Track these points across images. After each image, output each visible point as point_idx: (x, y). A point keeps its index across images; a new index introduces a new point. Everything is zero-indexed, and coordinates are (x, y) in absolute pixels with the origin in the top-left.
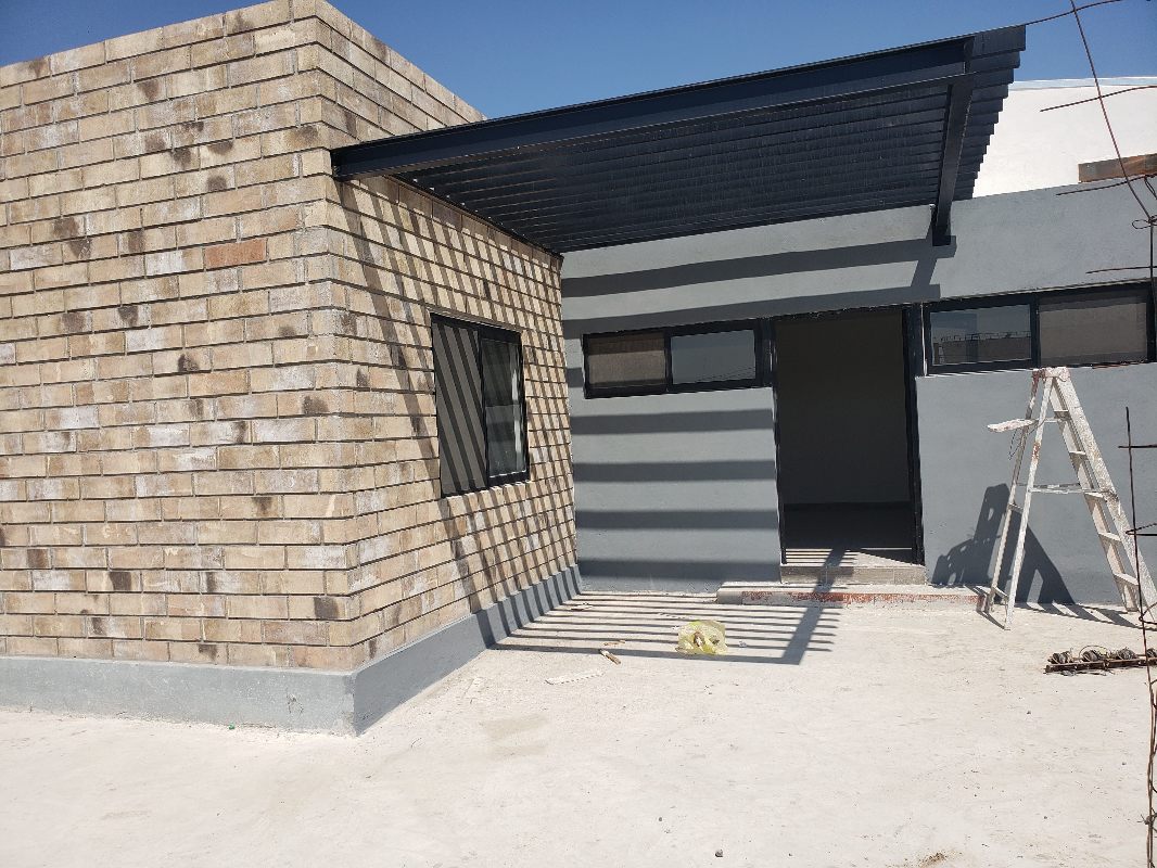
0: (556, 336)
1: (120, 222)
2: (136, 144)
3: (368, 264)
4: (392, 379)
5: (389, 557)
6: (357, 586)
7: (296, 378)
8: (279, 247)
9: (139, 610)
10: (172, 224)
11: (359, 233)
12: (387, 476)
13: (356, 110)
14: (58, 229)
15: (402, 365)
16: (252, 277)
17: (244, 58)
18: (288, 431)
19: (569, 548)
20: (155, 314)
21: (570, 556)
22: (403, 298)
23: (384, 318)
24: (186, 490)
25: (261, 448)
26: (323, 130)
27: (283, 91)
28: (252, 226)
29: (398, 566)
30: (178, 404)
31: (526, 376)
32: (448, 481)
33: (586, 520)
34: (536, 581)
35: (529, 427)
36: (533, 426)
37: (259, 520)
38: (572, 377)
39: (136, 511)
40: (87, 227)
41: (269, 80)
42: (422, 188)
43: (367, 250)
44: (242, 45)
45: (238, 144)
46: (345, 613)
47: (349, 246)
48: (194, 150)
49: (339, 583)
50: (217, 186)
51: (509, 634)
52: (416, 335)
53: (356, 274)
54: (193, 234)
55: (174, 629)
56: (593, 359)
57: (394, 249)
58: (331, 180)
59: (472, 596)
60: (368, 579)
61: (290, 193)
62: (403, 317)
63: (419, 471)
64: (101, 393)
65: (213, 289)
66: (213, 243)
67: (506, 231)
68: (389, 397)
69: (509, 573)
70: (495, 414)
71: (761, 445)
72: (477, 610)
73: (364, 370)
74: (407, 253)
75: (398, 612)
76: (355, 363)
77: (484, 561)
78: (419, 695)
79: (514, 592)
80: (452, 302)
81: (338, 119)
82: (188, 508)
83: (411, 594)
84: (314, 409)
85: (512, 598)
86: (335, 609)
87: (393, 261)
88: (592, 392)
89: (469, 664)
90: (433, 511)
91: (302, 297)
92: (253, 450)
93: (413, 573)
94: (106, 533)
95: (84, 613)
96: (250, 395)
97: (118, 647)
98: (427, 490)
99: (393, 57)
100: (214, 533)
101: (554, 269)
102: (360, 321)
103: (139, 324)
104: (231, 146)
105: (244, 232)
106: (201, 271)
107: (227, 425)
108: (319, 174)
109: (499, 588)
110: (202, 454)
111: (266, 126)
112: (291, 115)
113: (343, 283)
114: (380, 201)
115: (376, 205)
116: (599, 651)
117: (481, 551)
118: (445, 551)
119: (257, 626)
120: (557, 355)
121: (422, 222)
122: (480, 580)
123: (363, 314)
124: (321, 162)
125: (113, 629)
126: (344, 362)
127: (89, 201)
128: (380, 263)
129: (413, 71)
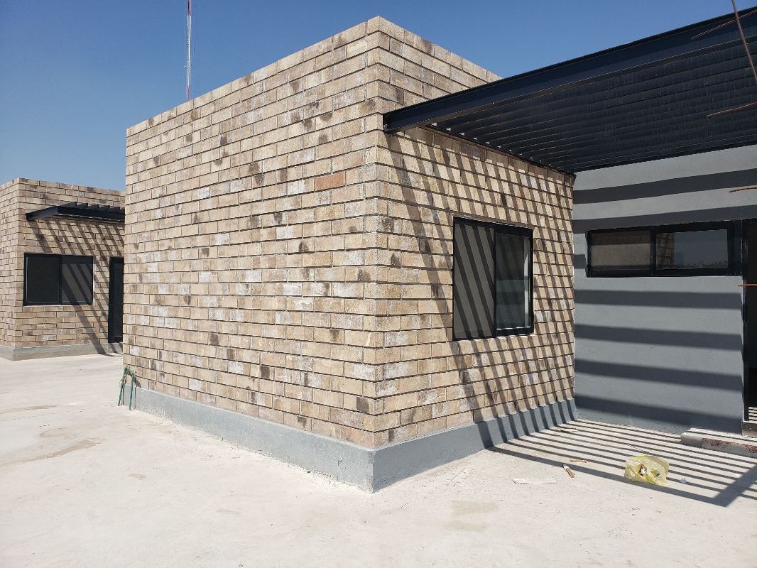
0: (566, 231)
1: (277, 164)
2: (287, 119)
3: (406, 186)
4: (419, 261)
5: (408, 377)
6: (382, 393)
7: (355, 258)
8: (352, 177)
9: (272, 391)
10: (301, 164)
11: (401, 166)
12: (410, 322)
13: (405, 87)
14: (251, 169)
15: (427, 250)
16: (337, 195)
17: (341, 62)
18: (350, 290)
19: (566, 385)
20: (290, 218)
21: (568, 392)
22: (433, 208)
23: (416, 221)
24: (298, 323)
25: (336, 300)
26: (379, 102)
27: (359, 79)
28: (338, 165)
29: (417, 383)
30: (297, 270)
31: (535, 259)
32: (460, 330)
33: (583, 366)
34: (534, 406)
35: (535, 295)
36: (539, 295)
37: (332, 344)
38: (577, 261)
39: (274, 332)
40: (263, 167)
41: (352, 73)
42: (455, 134)
43: (406, 177)
44: (341, 54)
45: (335, 114)
46: (372, 411)
47: (393, 175)
48: (313, 120)
49: (370, 390)
50: (323, 141)
51: (505, 441)
52: (440, 232)
53: (397, 193)
54: (311, 170)
55: (287, 405)
56: (595, 249)
57: (428, 176)
58: (382, 133)
59: (475, 411)
60: (390, 389)
61: (359, 143)
62: (431, 219)
63: (435, 321)
64: (264, 263)
65: (318, 203)
66: (319, 176)
67: (524, 159)
68: (414, 272)
69: (509, 398)
70: (505, 286)
71: (731, 322)
72: (480, 422)
73: (398, 254)
74: (438, 178)
75: (413, 414)
76: (390, 250)
77: (488, 387)
78: (426, 473)
79: (513, 412)
80: (473, 209)
81: (390, 93)
82: (298, 333)
83: (424, 404)
84: (363, 278)
85: (510, 417)
86: (367, 405)
87: (426, 183)
88: (592, 272)
89: (468, 458)
90: (446, 349)
91: (362, 208)
92: (332, 301)
93: (427, 389)
94: (260, 344)
95: (248, 388)
96: (332, 268)
97: (261, 411)
98: (443, 335)
99: (438, 50)
100: (310, 349)
101: (567, 184)
102: (396, 223)
103: (283, 223)
104: (331, 115)
105: (335, 168)
106: (313, 192)
107: (320, 284)
108: (374, 130)
109: (500, 408)
110: (308, 301)
111: (349, 102)
112: (363, 94)
113: (385, 199)
114: (420, 145)
115: (416, 148)
116: (561, 465)
117: (485, 380)
118: (455, 377)
119: (326, 410)
120: (566, 245)
121: (452, 157)
122: (482, 400)
123: (399, 218)
124: (376, 122)
125: (260, 400)
126: (383, 249)
127: (266, 152)
128: (416, 185)
129: (453, 58)
